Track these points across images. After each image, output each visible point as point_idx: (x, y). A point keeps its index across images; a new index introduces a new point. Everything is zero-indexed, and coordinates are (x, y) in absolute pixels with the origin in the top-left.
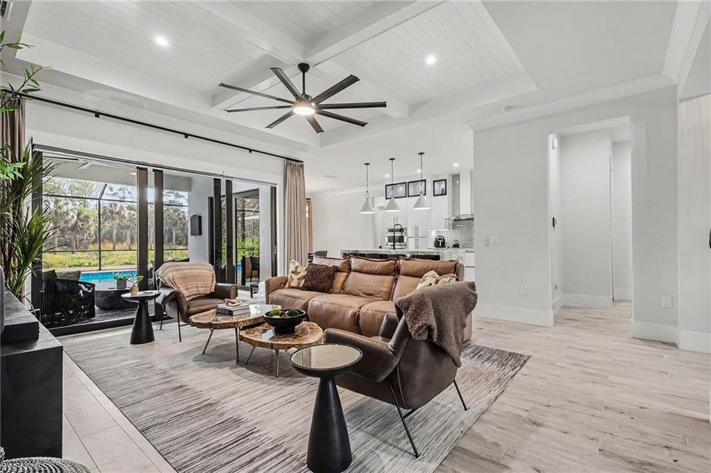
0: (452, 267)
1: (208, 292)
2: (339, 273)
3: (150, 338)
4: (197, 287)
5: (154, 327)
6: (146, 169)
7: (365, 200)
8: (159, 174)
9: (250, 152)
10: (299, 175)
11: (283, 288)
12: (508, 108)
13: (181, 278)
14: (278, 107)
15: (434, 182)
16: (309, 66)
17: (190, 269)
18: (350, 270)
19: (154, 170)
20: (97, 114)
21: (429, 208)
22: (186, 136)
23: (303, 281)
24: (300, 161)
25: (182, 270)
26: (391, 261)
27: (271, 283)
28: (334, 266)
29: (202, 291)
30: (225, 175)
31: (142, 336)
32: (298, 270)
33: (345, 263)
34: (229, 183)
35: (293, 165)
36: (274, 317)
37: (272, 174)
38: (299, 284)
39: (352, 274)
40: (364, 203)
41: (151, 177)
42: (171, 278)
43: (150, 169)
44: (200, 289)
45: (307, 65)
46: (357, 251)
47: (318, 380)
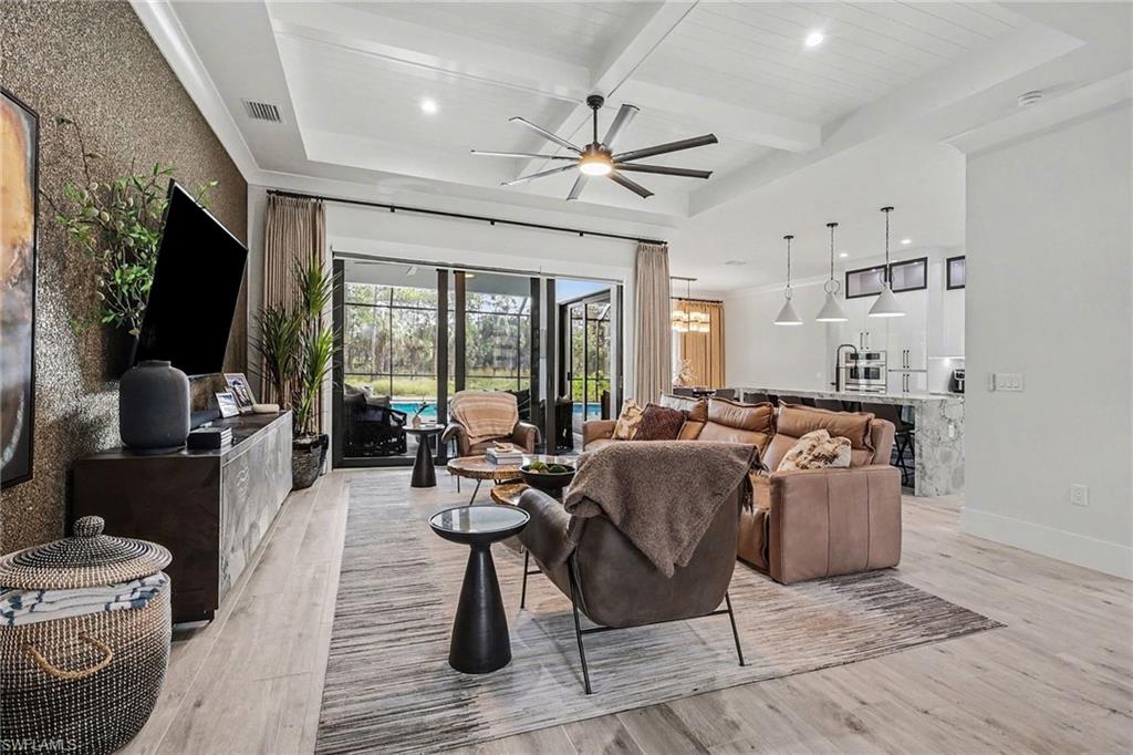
0: (862, 424)
1: (506, 434)
2: (689, 423)
3: (431, 482)
4: (493, 425)
5: (436, 471)
6: (447, 271)
7: (785, 300)
8: (460, 275)
9: (581, 235)
10: (660, 265)
11: (610, 438)
12: (1031, 95)
13: (474, 411)
14: (564, 168)
15: (949, 261)
16: (602, 99)
17: (487, 401)
18: (706, 419)
19: (455, 272)
20: (393, 208)
21: (903, 315)
22: (493, 221)
23: (635, 430)
24: (659, 243)
25: (475, 401)
26: (764, 408)
27: (589, 429)
28: (683, 411)
29: (498, 430)
30: (543, 271)
31: (424, 480)
32: (631, 414)
33: (698, 407)
34: (551, 283)
35: (651, 249)
36: (531, 472)
37: (616, 266)
38: (630, 434)
39: (709, 424)
40: (782, 306)
41: (451, 279)
42: (461, 410)
43: (451, 270)
44: (497, 428)
45: (598, 97)
46: (766, 391)
47: (466, 549)
